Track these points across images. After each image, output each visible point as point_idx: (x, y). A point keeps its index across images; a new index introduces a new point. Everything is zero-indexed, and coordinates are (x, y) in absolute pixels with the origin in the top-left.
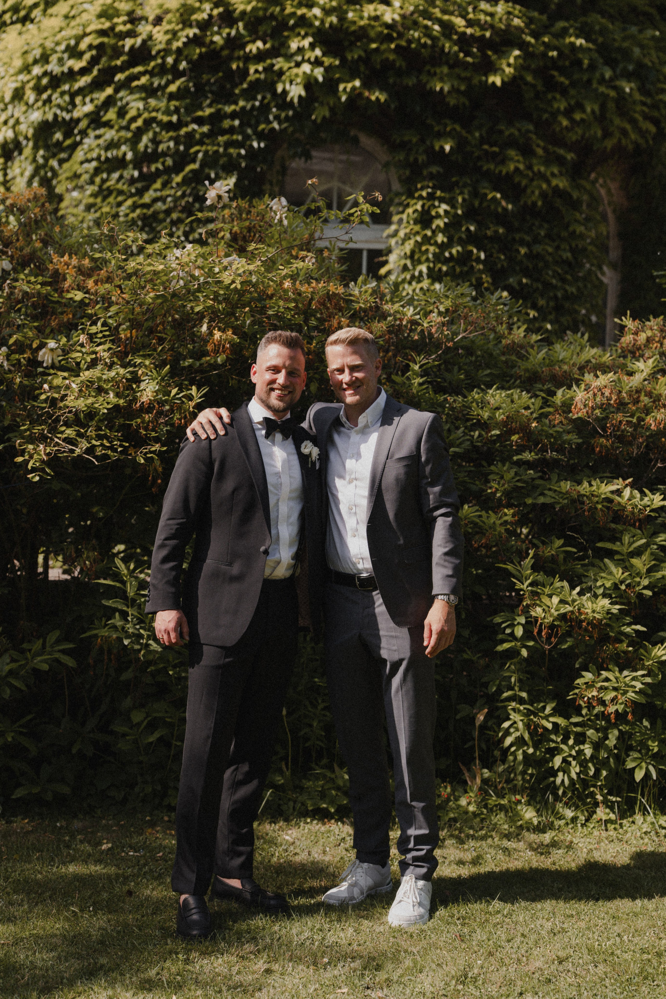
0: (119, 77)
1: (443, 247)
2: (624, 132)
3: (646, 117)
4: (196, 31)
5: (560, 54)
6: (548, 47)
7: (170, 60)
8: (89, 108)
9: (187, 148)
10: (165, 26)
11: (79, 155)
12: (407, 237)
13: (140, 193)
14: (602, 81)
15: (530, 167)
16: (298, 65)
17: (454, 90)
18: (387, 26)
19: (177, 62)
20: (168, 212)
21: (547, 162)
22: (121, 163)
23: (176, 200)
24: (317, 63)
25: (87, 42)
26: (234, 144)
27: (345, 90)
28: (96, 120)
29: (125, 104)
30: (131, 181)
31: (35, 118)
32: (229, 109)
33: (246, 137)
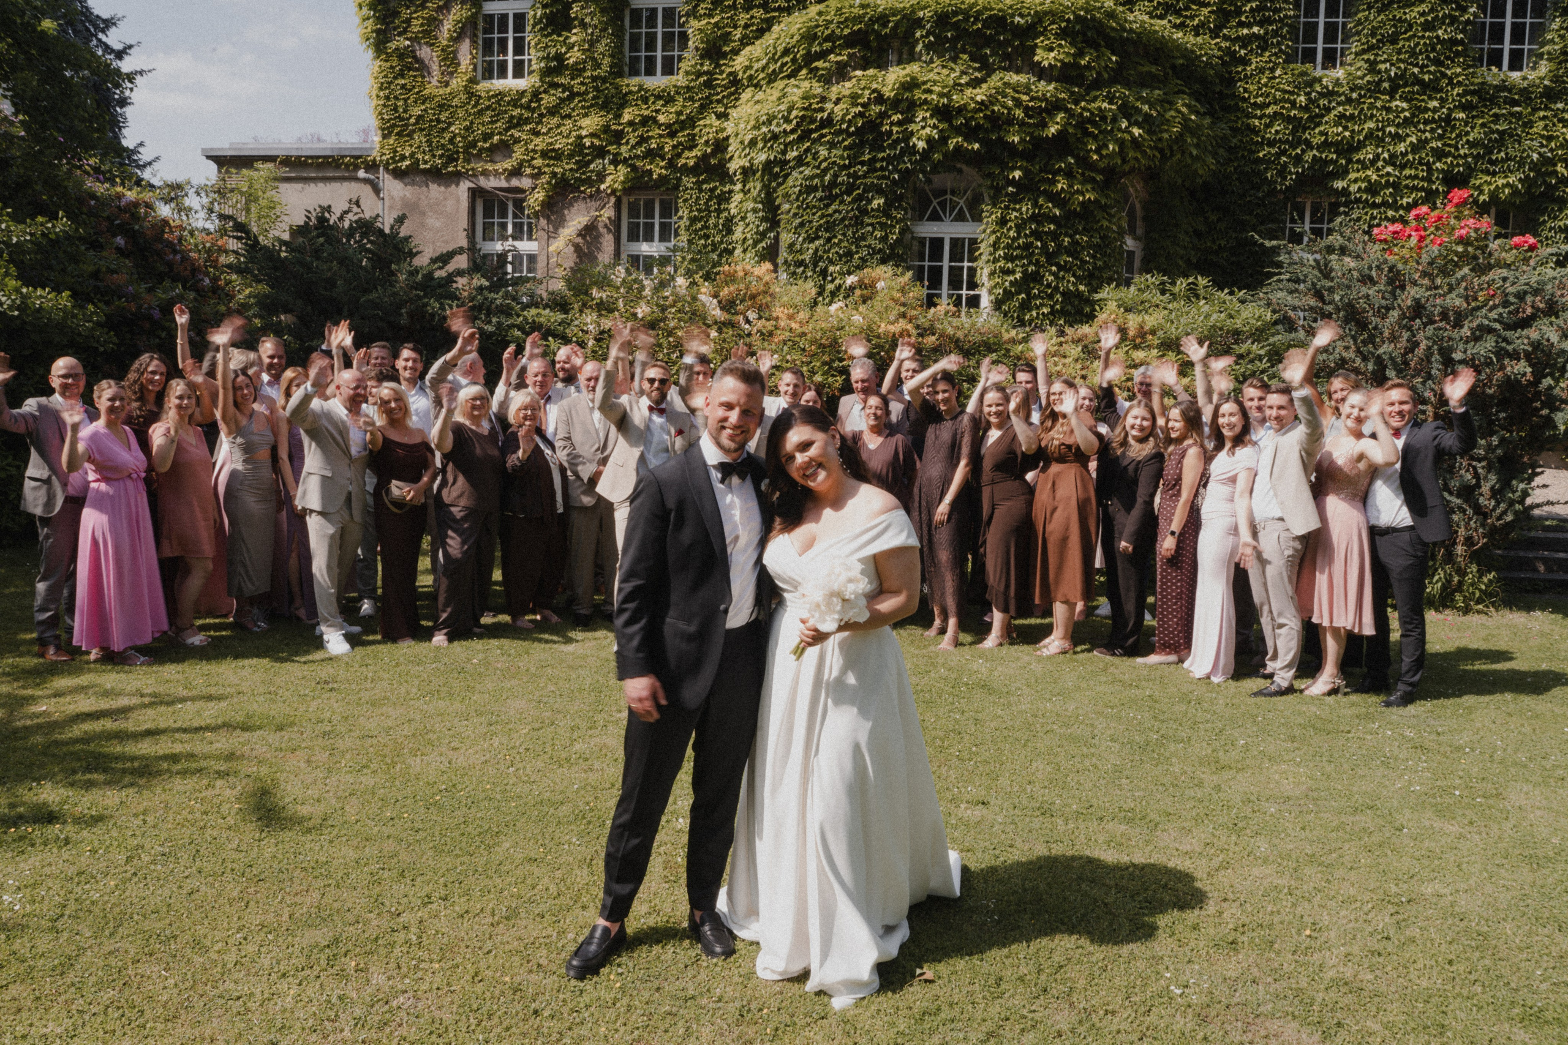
0: (814, 136)
1: (1014, 239)
2: (1136, 159)
3: (1151, 148)
4: (860, 108)
5: (1092, 113)
6: (1083, 109)
7: (844, 126)
8: (795, 154)
9: (855, 181)
10: (841, 106)
11: (790, 182)
12: (994, 232)
13: (827, 206)
14: (1120, 130)
15: (1071, 186)
16: (923, 128)
17: (1022, 140)
18: (977, 102)
19: (849, 127)
20: (843, 219)
21: (1082, 183)
22: (815, 189)
23: (848, 212)
24: (935, 127)
25: (794, 113)
26: (884, 177)
27: (952, 143)
28: (800, 161)
29: (817, 153)
30: (821, 200)
31: (763, 157)
32: (881, 155)
33: (891, 173)
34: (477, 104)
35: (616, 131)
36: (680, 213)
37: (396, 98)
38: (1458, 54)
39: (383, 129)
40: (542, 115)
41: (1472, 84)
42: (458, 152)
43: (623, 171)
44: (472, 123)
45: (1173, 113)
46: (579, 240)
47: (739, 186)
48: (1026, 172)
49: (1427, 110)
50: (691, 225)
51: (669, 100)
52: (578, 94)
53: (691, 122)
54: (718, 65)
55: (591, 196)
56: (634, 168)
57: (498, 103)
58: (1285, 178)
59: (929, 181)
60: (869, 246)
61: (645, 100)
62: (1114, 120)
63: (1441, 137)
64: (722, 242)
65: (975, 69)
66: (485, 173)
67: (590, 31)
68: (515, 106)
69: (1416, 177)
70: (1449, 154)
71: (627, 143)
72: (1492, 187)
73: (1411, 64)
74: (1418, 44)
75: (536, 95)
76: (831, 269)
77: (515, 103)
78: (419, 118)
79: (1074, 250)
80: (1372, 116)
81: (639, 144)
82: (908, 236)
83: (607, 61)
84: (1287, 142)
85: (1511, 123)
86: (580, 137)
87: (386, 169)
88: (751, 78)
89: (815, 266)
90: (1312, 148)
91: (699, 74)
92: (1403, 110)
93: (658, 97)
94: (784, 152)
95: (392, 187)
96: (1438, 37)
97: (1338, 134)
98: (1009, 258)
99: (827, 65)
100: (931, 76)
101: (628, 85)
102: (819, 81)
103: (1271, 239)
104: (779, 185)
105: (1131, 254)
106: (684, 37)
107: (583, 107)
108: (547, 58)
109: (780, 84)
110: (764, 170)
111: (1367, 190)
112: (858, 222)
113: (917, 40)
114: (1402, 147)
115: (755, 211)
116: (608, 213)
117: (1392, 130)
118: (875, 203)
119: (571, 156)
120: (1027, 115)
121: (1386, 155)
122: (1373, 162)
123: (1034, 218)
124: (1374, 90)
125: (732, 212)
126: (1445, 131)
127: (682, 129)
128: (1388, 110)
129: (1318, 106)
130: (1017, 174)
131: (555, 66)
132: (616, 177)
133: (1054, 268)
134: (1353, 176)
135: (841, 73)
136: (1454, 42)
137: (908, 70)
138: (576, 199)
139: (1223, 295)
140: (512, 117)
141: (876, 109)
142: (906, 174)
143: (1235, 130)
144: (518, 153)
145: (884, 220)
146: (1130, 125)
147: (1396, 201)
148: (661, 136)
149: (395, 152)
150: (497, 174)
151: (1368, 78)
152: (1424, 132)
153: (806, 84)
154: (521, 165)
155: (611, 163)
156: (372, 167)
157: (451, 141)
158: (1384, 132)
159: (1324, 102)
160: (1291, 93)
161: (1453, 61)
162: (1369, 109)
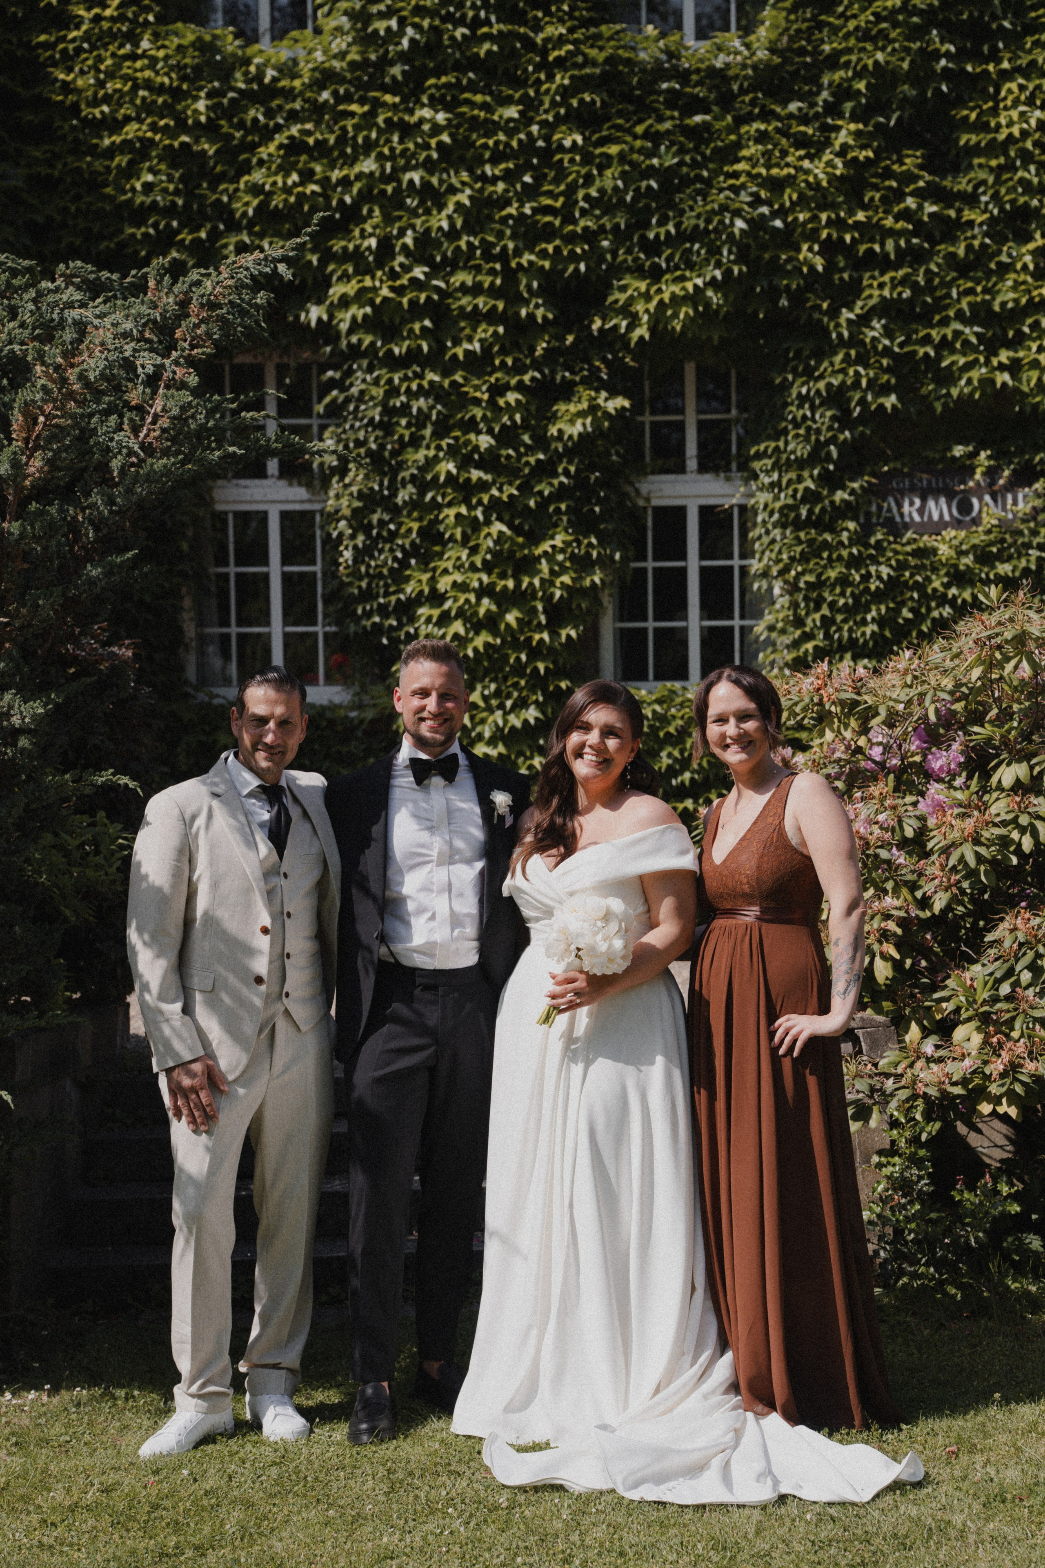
41: (594, 63)
49: (490, 128)
63: (530, 192)
69: (476, 290)
70: (549, 233)
72: (652, 306)
73: (448, 18)
80: (370, 145)
84: (171, 211)
85: (682, 151)
92: (436, 129)
97: (287, 190)
111: (371, 324)
114: (441, 221)
117: (416, 176)
122: (381, 256)
124: (369, 82)
126: (539, 179)
128: (407, 130)
129: (241, 125)
134: (337, 291)
151: (354, 56)
152: (494, 180)
158: (399, 182)
159: (256, 113)
160: (176, 94)
161: (548, 12)
162: (357, 128)
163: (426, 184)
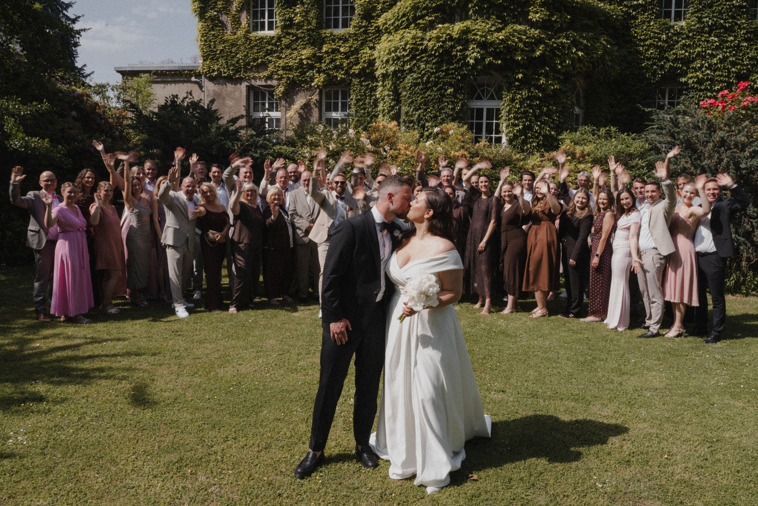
0: (418, 57)
1: (519, 109)
2: (580, 68)
3: (587, 62)
4: (441, 43)
5: (558, 45)
6: (554, 42)
7: (433, 52)
8: (409, 67)
9: (438, 80)
10: (432, 42)
11: (406, 81)
12: (508, 105)
13: (425, 93)
14: (572, 53)
15: (547, 81)
16: (473, 53)
17: (523, 59)
18: (500, 40)
19: (435, 53)
20: (433, 99)
21: (553, 80)
22: (419, 84)
23: (435, 96)
24: (478, 52)
25: (408, 46)
26: (453, 78)
27: (487, 61)
28: (411, 70)
29: (420, 66)
30: (421, 90)
31: (392, 68)
32: (451, 67)
33: (457, 76)
34: (250, 43)
35: (319, 56)
36: (351, 97)
37: (210, 41)
38: (743, 13)
39: (203, 57)
40: (282, 49)
41: (751, 28)
42: (241, 68)
43: (323, 76)
44: (248, 53)
45: (598, 44)
46: (301, 111)
47: (381, 83)
48: (525, 75)
49: (727, 41)
50: (357, 103)
51: (346, 40)
52: (300, 38)
53: (356, 51)
54: (370, 23)
55: (307, 89)
56: (328, 75)
57: (260, 42)
58: (655, 77)
59: (475, 80)
60: (446, 113)
61: (334, 41)
62: (569, 48)
63: (734, 55)
64: (372, 111)
65: (499, 23)
66: (255, 78)
67: (306, 6)
68: (269, 44)
69: (722, 76)
70: (739, 64)
71: (325, 62)
73: (719, 18)
74: (723, 8)
75: (279, 39)
76: (427, 124)
77: (269, 43)
78: (222, 51)
79: (549, 114)
80: (700, 45)
81: (331, 62)
82: (465, 107)
83: (314, 21)
84: (656, 58)
86: (301, 60)
87: (205, 77)
88: (386, 29)
89: (419, 123)
90: (669, 61)
91: (360, 27)
92: (716, 42)
93: (340, 39)
94: (403, 66)
95: (209, 85)
96: (733, 4)
97: (682, 54)
98: (515, 118)
99: (424, 21)
100: (477, 27)
101: (325, 33)
102: (420, 30)
103: (648, 108)
104: (401, 82)
105: (578, 115)
106: (353, 9)
107: (303, 45)
108: (285, 20)
109: (401, 32)
110: (393, 74)
111: (697, 82)
112: (440, 101)
113: (469, 9)
114: (715, 61)
115: (389, 95)
116: (315, 97)
117: (710, 52)
118: (449, 91)
119: (297, 69)
120: (525, 46)
121: (707, 65)
122: (700, 68)
123: (528, 98)
124: (701, 32)
125: (378, 96)
126: (737, 52)
127: (352, 55)
128: (708, 42)
129: (672, 40)
130: (520, 76)
131: (289, 24)
132: (319, 79)
133: (539, 123)
134: (690, 75)
135: (431, 26)
136: (741, 7)
137: (465, 24)
138: (299, 91)
139: (624, 136)
140: (268, 50)
141: (450, 44)
142: (464, 76)
143: (630, 53)
144: (271, 68)
145: (453, 99)
146: (577, 50)
147: (711, 88)
148: (341, 59)
149: (210, 68)
150: (260, 78)
151: (697, 26)
152: (726, 52)
153: (414, 32)
154: (272, 73)
155: (317, 72)
156: (199, 75)
157: (238, 62)
158: (706, 53)
159: (675, 38)
160: (659, 34)
161: (741, 17)
162: (698, 41)
163: (712, 53)
